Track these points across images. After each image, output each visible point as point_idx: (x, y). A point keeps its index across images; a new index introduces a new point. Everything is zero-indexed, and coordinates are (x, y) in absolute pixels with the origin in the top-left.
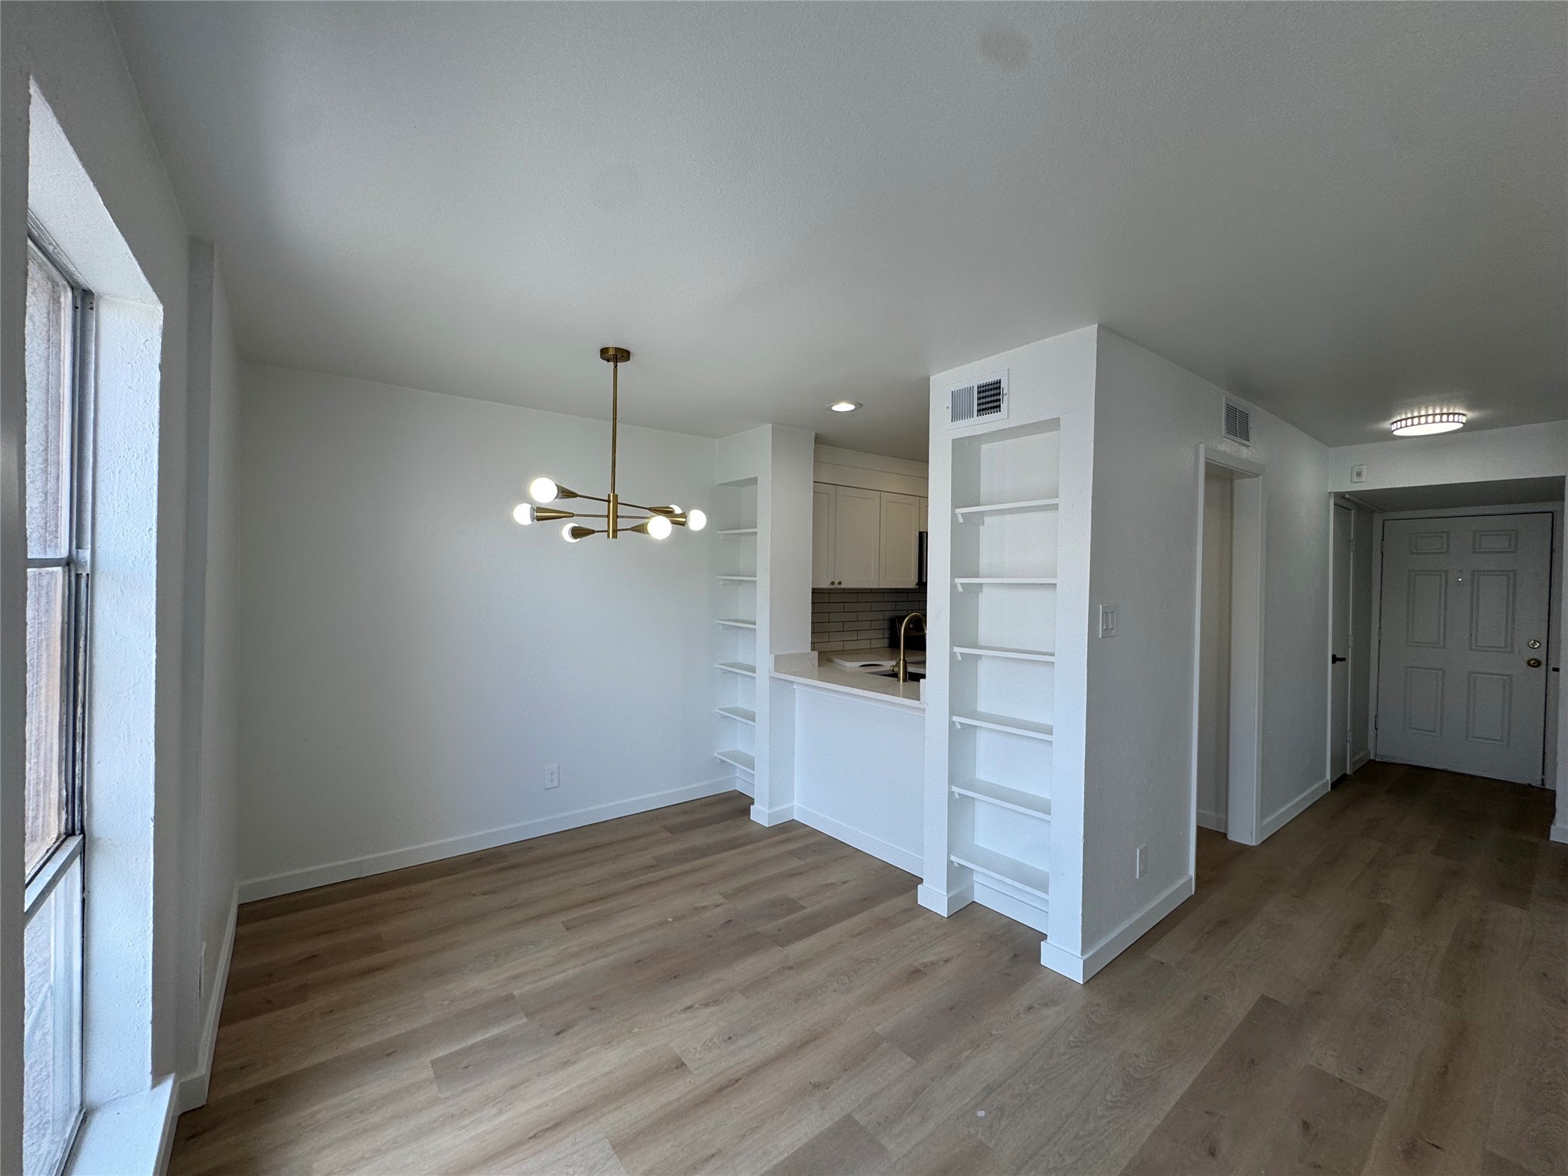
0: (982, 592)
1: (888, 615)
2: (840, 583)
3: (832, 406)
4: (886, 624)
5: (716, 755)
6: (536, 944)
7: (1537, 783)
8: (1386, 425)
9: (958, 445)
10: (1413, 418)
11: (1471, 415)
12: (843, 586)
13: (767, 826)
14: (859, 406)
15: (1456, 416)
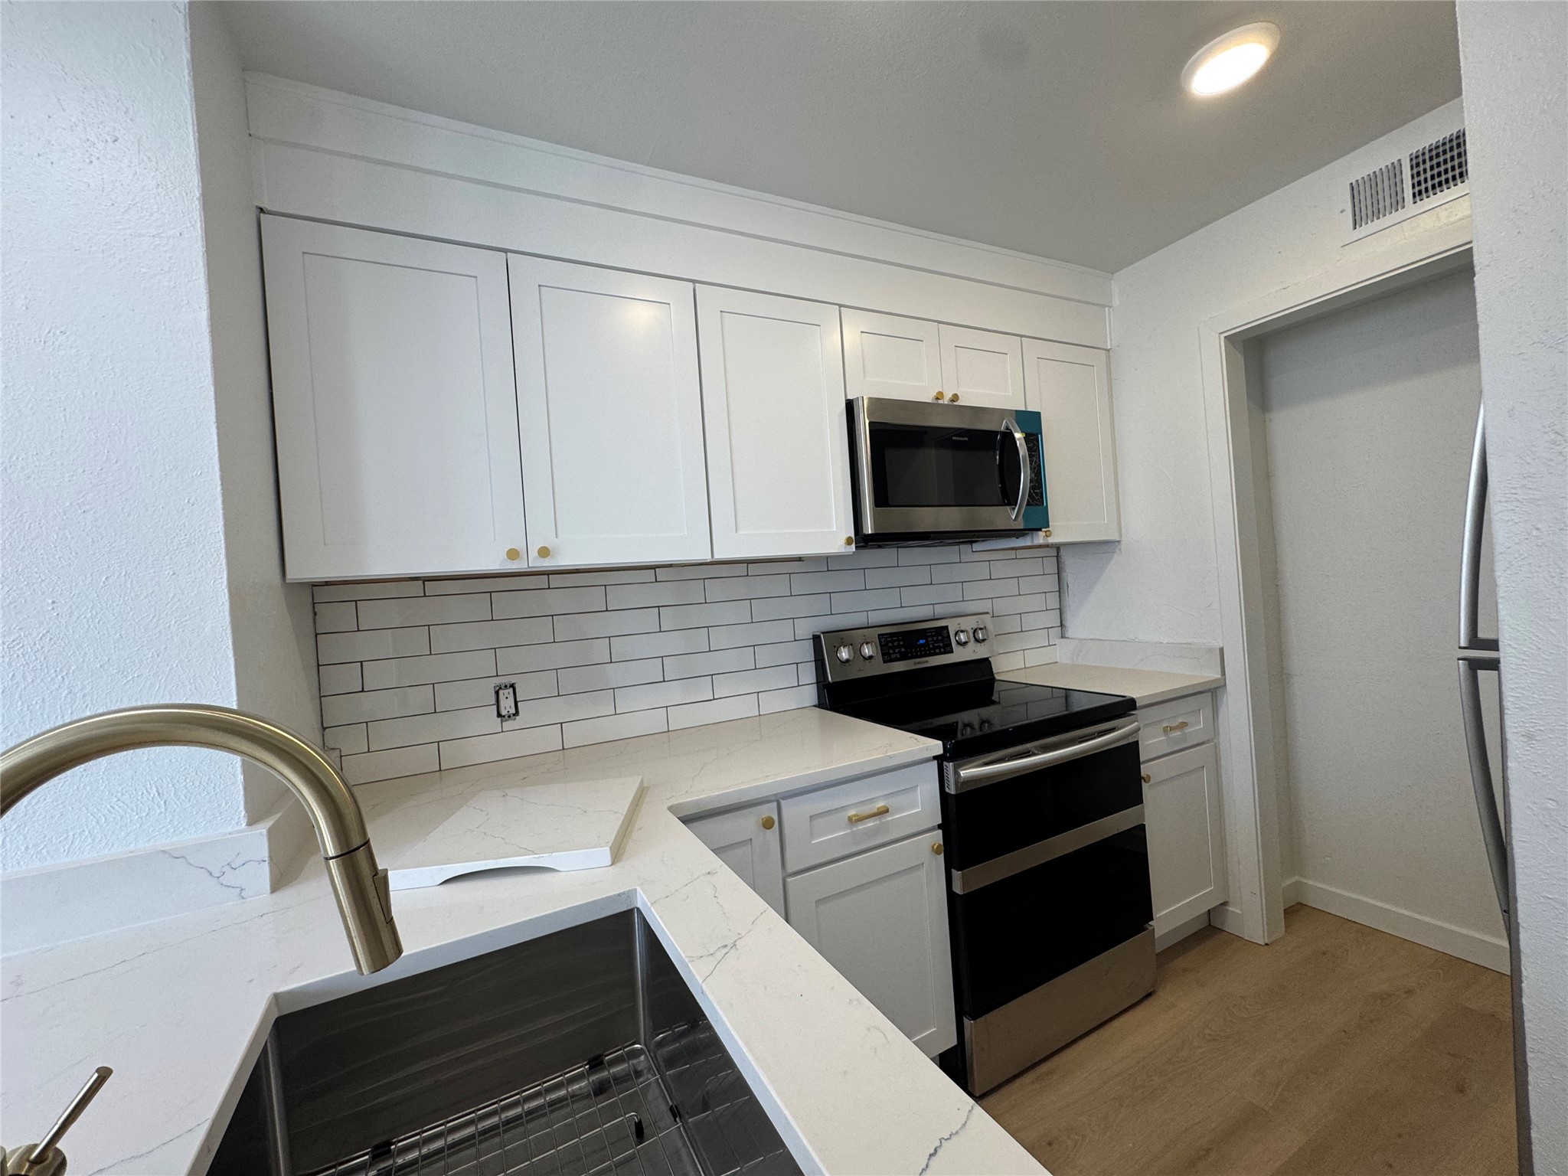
1: (807, 628)
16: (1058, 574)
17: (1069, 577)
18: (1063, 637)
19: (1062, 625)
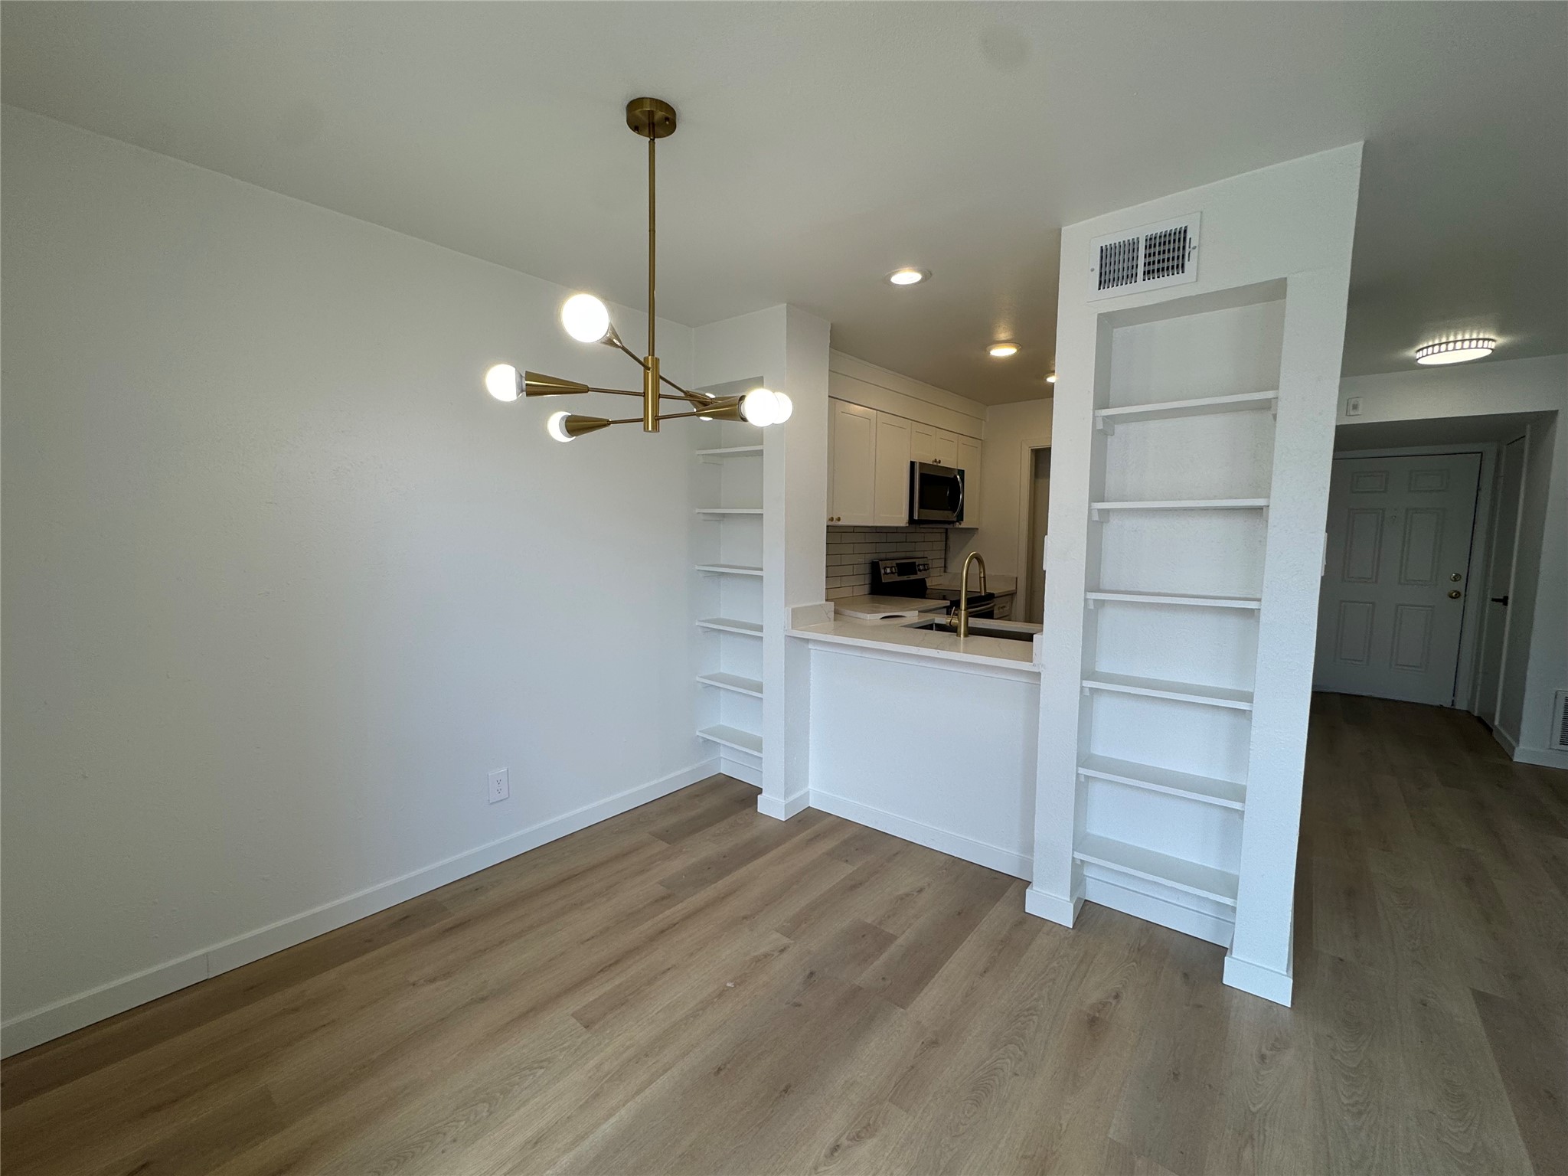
0: (1108, 521)
1: (869, 558)
2: (839, 519)
3: (890, 276)
4: (867, 569)
5: (698, 733)
6: (545, 1064)
7: (1448, 705)
8: (1411, 353)
9: (1107, 322)
10: (1440, 344)
11: (1501, 341)
12: (840, 523)
13: (784, 820)
14: (927, 276)
15: (1486, 342)
16: (946, 541)
17: (951, 543)
18: (945, 572)
19: (945, 567)
